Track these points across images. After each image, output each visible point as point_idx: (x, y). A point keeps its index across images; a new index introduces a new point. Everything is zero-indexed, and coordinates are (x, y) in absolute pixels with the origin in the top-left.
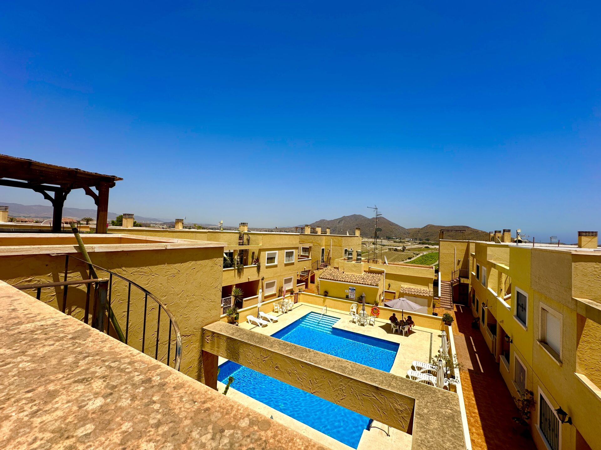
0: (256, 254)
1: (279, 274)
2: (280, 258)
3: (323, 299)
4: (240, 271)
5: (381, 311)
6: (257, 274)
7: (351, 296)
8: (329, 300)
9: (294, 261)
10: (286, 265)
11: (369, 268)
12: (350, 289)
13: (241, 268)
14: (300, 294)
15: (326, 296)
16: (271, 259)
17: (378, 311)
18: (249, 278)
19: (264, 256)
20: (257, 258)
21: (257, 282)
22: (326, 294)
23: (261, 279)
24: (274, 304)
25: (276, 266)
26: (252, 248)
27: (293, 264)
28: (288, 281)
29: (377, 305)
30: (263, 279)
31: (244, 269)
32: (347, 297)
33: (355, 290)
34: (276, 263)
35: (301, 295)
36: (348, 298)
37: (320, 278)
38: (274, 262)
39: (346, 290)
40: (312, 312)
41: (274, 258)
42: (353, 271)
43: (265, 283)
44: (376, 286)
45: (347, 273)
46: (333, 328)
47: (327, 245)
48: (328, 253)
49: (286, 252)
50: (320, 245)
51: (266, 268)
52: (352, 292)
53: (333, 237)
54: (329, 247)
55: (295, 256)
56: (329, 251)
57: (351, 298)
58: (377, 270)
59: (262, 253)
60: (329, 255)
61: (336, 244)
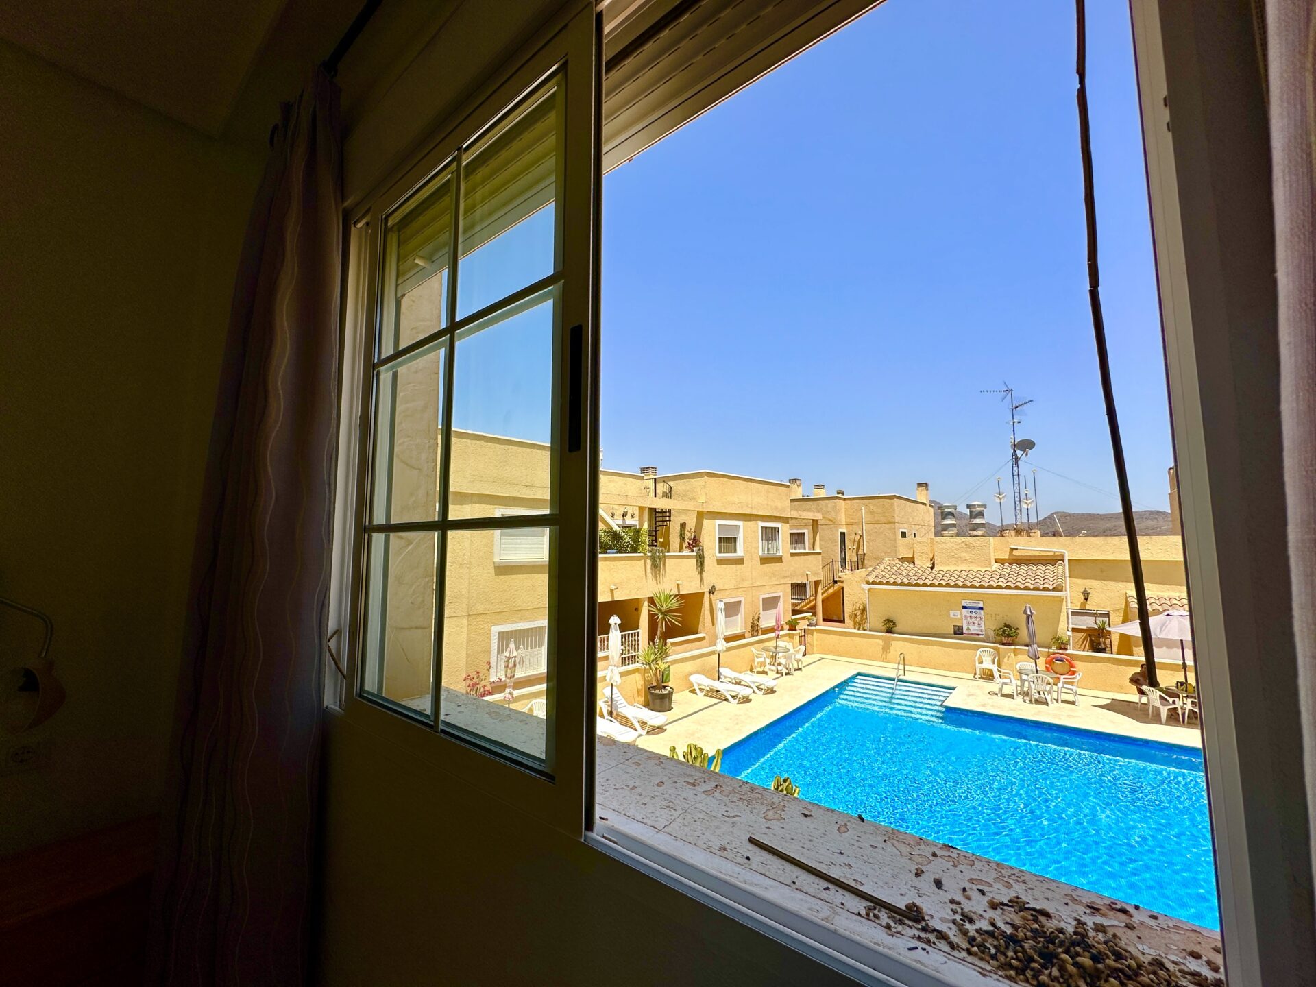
0: (691, 526)
1: (747, 584)
2: (748, 538)
3: (880, 642)
4: (657, 564)
5: (1079, 665)
6: (699, 576)
7: (971, 628)
8: (899, 644)
9: (781, 554)
10: (764, 560)
11: (1012, 549)
12: (964, 607)
13: (659, 556)
14: (812, 632)
15: (889, 631)
16: (727, 542)
17: (1072, 666)
18: (678, 585)
19: (711, 533)
20: (695, 537)
21: (700, 595)
22: (890, 627)
23: (706, 589)
24: (753, 648)
25: (740, 561)
26: (682, 509)
27: (779, 560)
28: (770, 603)
29: (1063, 646)
30: (712, 591)
31: (667, 560)
32: (958, 631)
33: (981, 608)
34: (740, 553)
35: (815, 633)
36: (962, 633)
37: (868, 583)
38: (735, 552)
39: (952, 613)
40: (859, 674)
41: (735, 539)
42: (964, 560)
43: (719, 602)
44: (1054, 590)
45: (945, 569)
46: (949, 709)
47: (853, 524)
48: (856, 544)
49: (762, 527)
50: (834, 523)
51: (718, 564)
52: (974, 615)
53: (866, 502)
54: (857, 529)
55: (783, 541)
56: (858, 537)
57: (972, 634)
58: (1037, 554)
59: (707, 523)
60: (861, 548)
61: (876, 518)
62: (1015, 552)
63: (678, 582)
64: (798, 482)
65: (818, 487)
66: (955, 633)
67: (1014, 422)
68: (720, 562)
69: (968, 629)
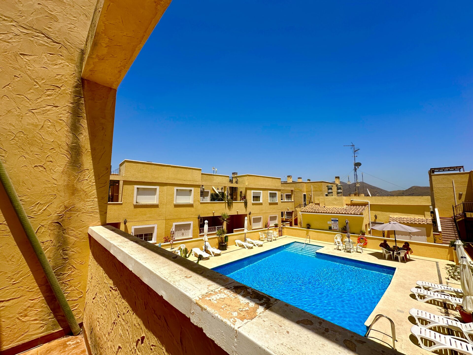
0: (243, 192)
1: (264, 212)
2: (264, 197)
4: (230, 205)
5: (369, 241)
6: (245, 209)
7: (334, 227)
8: (312, 232)
9: (277, 202)
10: (270, 204)
12: (332, 220)
13: (230, 202)
14: (284, 228)
15: (308, 228)
16: (256, 198)
17: (366, 241)
18: (237, 212)
19: (250, 195)
20: (245, 196)
21: (246, 215)
23: (248, 213)
24: (260, 233)
25: (261, 204)
26: (241, 187)
27: (277, 204)
28: (273, 218)
29: (363, 234)
30: (250, 214)
31: (234, 204)
32: (330, 228)
33: (337, 221)
34: (261, 201)
36: (331, 229)
38: (260, 201)
39: (328, 222)
40: (295, 242)
41: (259, 197)
42: (334, 204)
43: (252, 218)
44: (360, 214)
45: (328, 207)
46: (317, 253)
47: (308, 191)
48: (309, 198)
49: (270, 193)
50: (301, 191)
51: (252, 205)
52: (335, 223)
53: (313, 184)
54: (309, 193)
55: (278, 197)
56: (310, 196)
57: (334, 229)
58: (360, 202)
59: (248, 191)
60: (311, 200)
61: (316, 189)
62: (352, 202)
63: (238, 211)
64: (290, 177)
65: (299, 178)
66: (329, 229)
67: (355, 157)
68: (253, 204)
69: (333, 228)
